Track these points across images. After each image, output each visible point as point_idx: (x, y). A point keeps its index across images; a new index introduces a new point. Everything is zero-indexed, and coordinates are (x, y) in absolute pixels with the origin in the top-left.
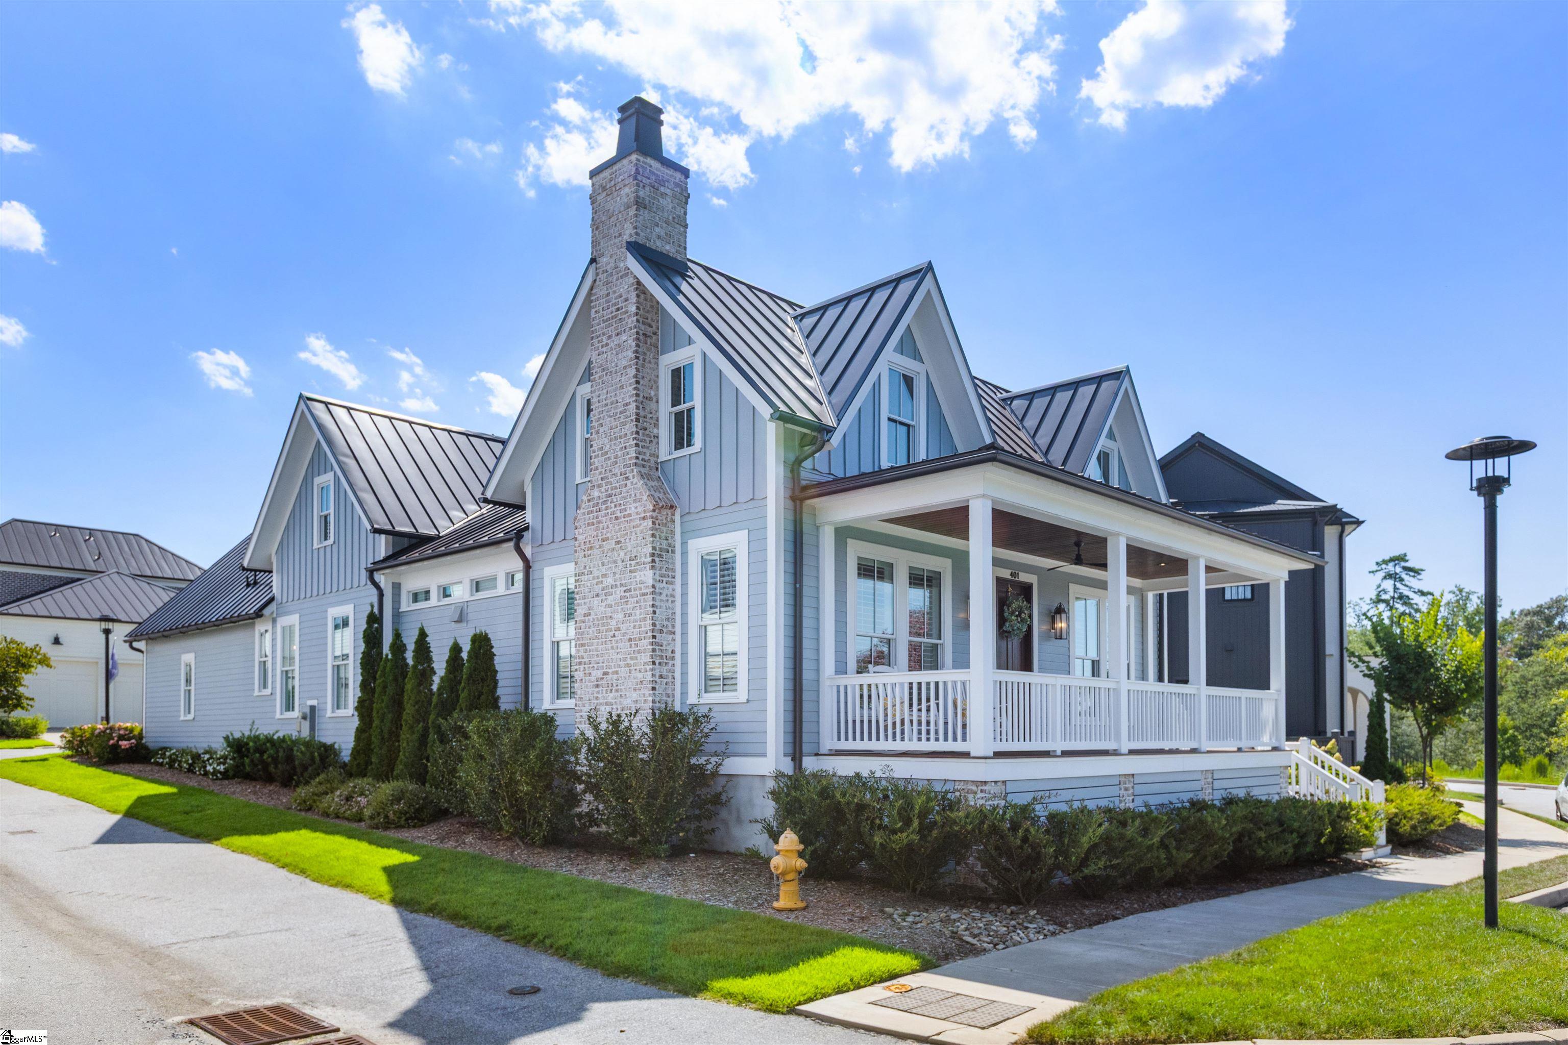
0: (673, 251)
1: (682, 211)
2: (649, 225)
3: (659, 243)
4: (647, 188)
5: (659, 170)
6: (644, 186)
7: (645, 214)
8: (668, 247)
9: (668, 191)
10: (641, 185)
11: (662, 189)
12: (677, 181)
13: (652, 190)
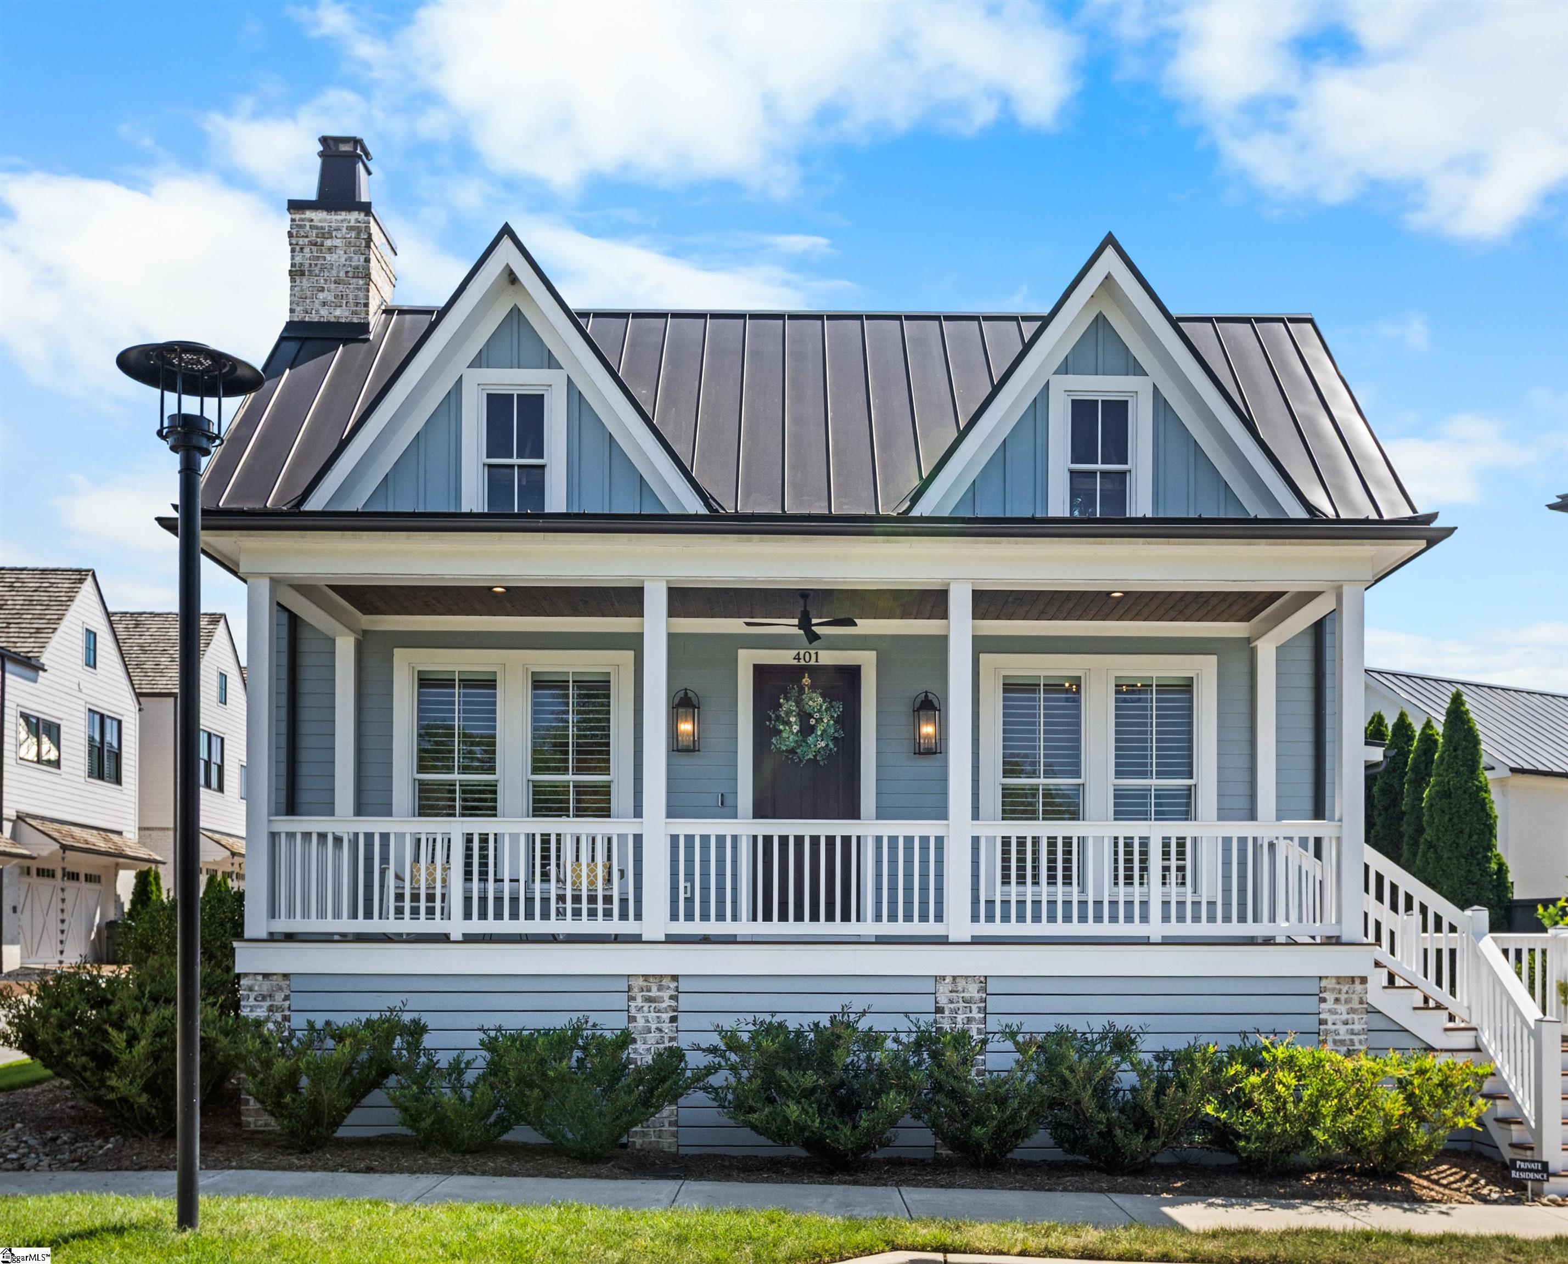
0: (347, 314)
1: (362, 258)
2: (309, 294)
3: (323, 312)
4: (307, 250)
5: (325, 220)
6: (302, 249)
7: (305, 282)
8: (338, 312)
9: (338, 242)
10: (298, 248)
11: (328, 243)
12: (352, 223)
13: (314, 248)
